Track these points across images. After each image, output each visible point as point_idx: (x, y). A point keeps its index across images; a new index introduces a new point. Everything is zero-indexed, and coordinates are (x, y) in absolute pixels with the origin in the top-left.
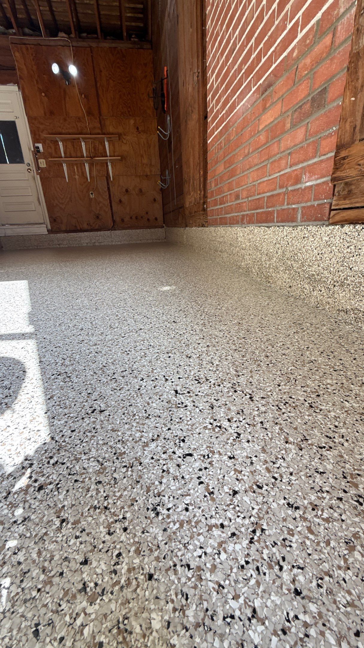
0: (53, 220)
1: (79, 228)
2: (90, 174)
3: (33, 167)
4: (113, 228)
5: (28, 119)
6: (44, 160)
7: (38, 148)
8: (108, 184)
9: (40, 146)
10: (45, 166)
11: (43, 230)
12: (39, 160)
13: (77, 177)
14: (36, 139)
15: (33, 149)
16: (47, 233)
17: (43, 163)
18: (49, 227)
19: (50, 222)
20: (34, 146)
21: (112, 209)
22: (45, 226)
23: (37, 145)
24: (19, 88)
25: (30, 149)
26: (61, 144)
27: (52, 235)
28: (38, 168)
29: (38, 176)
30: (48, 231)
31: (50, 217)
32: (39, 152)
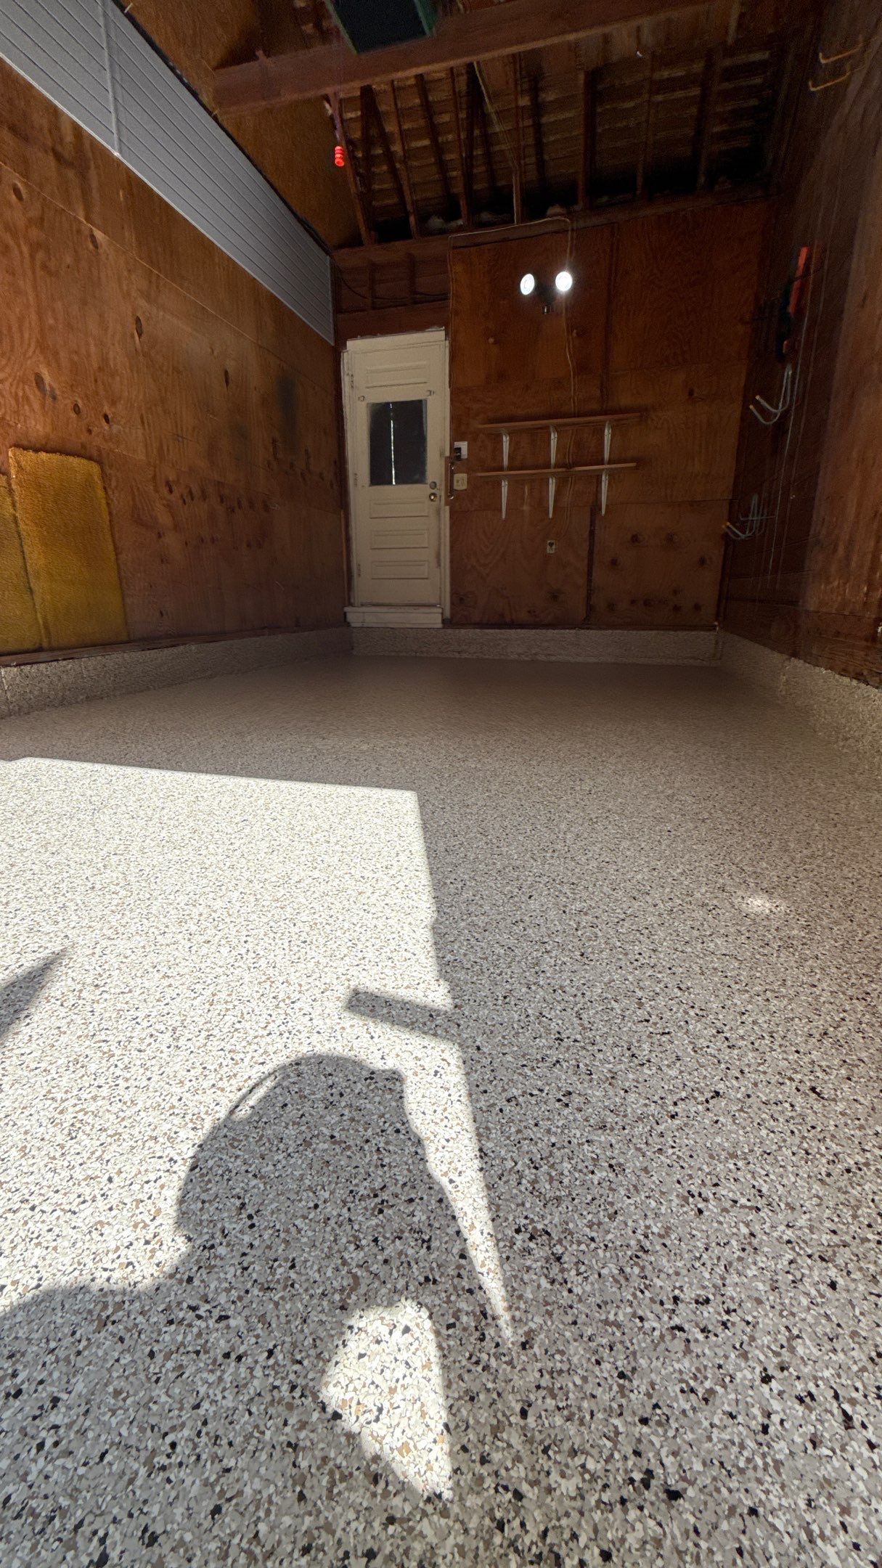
0: (459, 598)
1: (508, 620)
2: (556, 501)
3: (441, 492)
4: (586, 624)
5: (451, 394)
6: (465, 475)
7: (459, 450)
8: (592, 523)
9: (464, 446)
10: (465, 487)
11: (433, 619)
12: (457, 476)
13: (526, 508)
14: (457, 434)
15: (447, 454)
16: (440, 626)
17: (461, 481)
18: (448, 614)
19: (452, 603)
20: (452, 446)
21: (589, 581)
22: (440, 610)
23: (457, 444)
24: (447, 335)
25: (442, 454)
26: (506, 439)
27: (450, 631)
28: (450, 490)
29: (448, 508)
30: (444, 621)
31: (454, 593)
32: (459, 458)
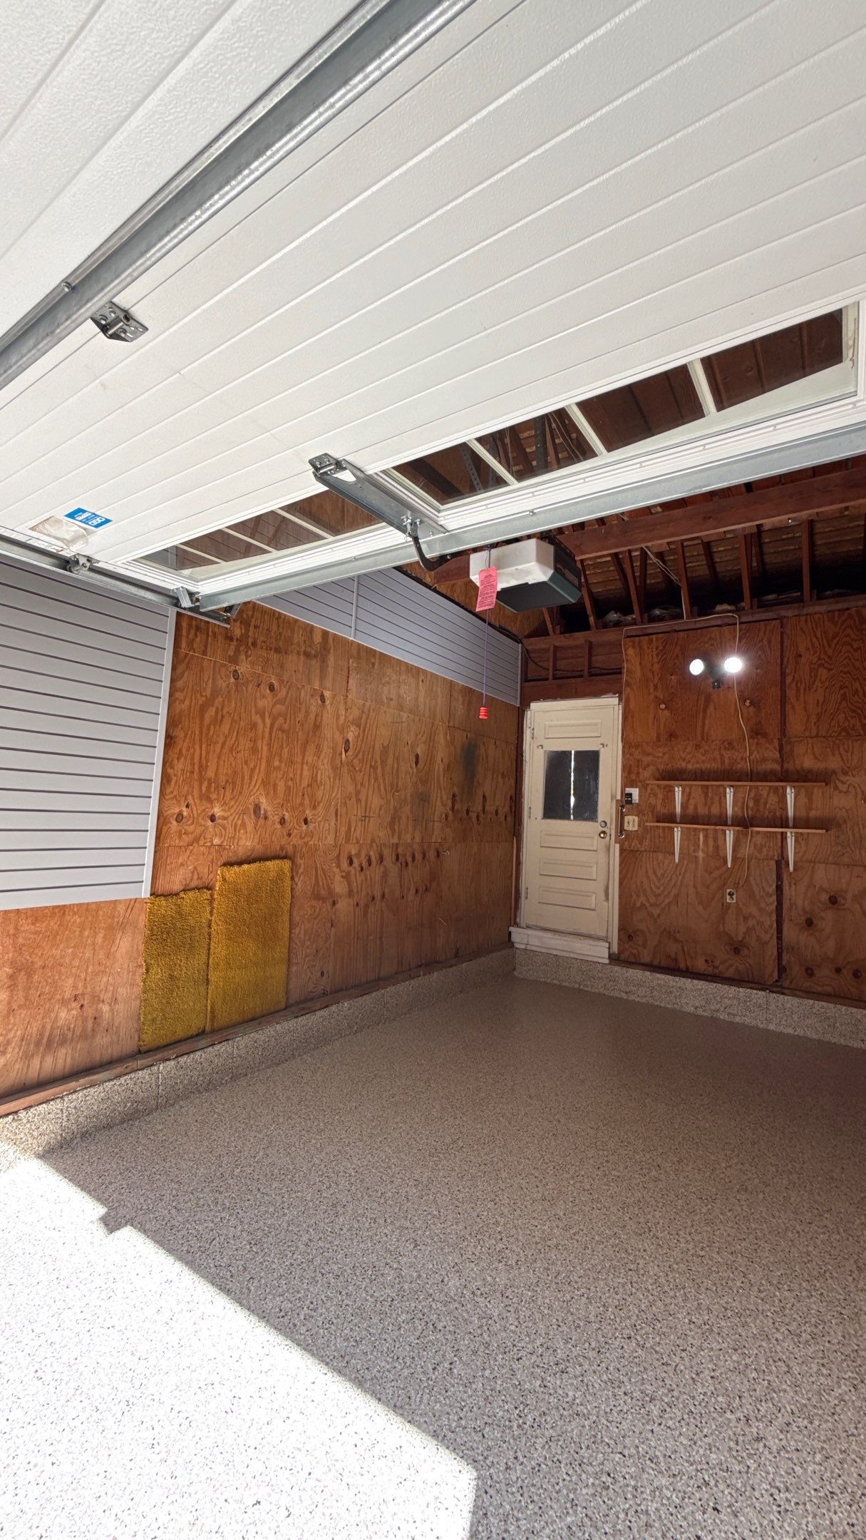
0: (627, 932)
1: (682, 966)
2: (734, 851)
3: (612, 829)
4: (777, 987)
5: (624, 747)
6: (636, 818)
7: (630, 795)
8: (779, 879)
9: (635, 792)
10: (636, 828)
11: (600, 952)
12: (626, 818)
13: (701, 855)
14: (629, 779)
15: (619, 797)
16: (607, 961)
17: (632, 823)
18: (615, 949)
19: (620, 939)
20: (623, 790)
21: (779, 938)
22: (607, 945)
23: (628, 790)
24: (620, 701)
25: (613, 797)
27: (616, 968)
28: (621, 829)
29: (618, 846)
30: (610, 955)
31: (622, 929)
32: (630, 802)
